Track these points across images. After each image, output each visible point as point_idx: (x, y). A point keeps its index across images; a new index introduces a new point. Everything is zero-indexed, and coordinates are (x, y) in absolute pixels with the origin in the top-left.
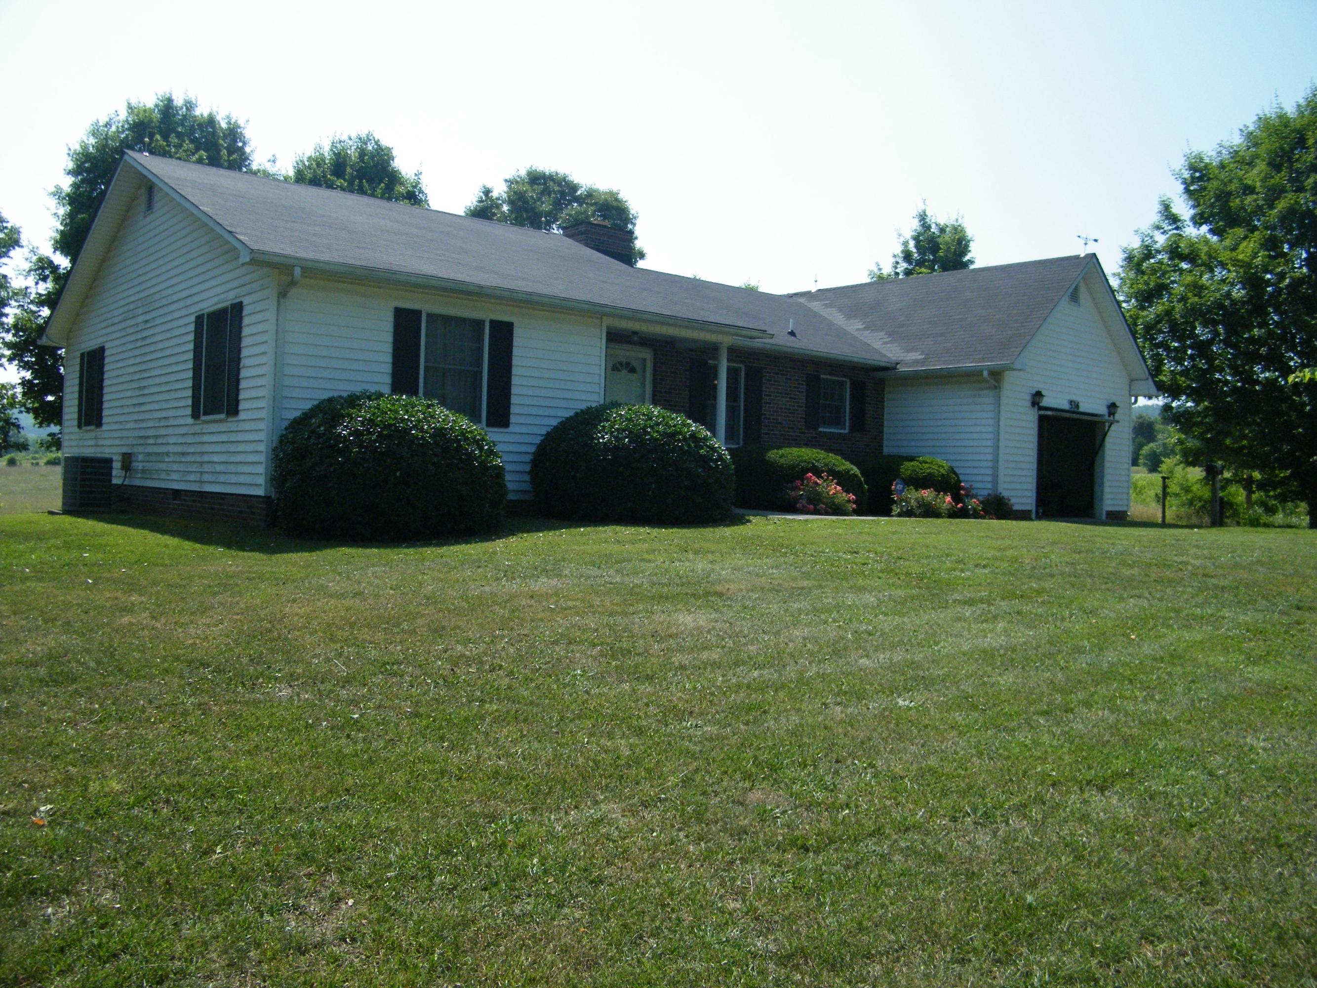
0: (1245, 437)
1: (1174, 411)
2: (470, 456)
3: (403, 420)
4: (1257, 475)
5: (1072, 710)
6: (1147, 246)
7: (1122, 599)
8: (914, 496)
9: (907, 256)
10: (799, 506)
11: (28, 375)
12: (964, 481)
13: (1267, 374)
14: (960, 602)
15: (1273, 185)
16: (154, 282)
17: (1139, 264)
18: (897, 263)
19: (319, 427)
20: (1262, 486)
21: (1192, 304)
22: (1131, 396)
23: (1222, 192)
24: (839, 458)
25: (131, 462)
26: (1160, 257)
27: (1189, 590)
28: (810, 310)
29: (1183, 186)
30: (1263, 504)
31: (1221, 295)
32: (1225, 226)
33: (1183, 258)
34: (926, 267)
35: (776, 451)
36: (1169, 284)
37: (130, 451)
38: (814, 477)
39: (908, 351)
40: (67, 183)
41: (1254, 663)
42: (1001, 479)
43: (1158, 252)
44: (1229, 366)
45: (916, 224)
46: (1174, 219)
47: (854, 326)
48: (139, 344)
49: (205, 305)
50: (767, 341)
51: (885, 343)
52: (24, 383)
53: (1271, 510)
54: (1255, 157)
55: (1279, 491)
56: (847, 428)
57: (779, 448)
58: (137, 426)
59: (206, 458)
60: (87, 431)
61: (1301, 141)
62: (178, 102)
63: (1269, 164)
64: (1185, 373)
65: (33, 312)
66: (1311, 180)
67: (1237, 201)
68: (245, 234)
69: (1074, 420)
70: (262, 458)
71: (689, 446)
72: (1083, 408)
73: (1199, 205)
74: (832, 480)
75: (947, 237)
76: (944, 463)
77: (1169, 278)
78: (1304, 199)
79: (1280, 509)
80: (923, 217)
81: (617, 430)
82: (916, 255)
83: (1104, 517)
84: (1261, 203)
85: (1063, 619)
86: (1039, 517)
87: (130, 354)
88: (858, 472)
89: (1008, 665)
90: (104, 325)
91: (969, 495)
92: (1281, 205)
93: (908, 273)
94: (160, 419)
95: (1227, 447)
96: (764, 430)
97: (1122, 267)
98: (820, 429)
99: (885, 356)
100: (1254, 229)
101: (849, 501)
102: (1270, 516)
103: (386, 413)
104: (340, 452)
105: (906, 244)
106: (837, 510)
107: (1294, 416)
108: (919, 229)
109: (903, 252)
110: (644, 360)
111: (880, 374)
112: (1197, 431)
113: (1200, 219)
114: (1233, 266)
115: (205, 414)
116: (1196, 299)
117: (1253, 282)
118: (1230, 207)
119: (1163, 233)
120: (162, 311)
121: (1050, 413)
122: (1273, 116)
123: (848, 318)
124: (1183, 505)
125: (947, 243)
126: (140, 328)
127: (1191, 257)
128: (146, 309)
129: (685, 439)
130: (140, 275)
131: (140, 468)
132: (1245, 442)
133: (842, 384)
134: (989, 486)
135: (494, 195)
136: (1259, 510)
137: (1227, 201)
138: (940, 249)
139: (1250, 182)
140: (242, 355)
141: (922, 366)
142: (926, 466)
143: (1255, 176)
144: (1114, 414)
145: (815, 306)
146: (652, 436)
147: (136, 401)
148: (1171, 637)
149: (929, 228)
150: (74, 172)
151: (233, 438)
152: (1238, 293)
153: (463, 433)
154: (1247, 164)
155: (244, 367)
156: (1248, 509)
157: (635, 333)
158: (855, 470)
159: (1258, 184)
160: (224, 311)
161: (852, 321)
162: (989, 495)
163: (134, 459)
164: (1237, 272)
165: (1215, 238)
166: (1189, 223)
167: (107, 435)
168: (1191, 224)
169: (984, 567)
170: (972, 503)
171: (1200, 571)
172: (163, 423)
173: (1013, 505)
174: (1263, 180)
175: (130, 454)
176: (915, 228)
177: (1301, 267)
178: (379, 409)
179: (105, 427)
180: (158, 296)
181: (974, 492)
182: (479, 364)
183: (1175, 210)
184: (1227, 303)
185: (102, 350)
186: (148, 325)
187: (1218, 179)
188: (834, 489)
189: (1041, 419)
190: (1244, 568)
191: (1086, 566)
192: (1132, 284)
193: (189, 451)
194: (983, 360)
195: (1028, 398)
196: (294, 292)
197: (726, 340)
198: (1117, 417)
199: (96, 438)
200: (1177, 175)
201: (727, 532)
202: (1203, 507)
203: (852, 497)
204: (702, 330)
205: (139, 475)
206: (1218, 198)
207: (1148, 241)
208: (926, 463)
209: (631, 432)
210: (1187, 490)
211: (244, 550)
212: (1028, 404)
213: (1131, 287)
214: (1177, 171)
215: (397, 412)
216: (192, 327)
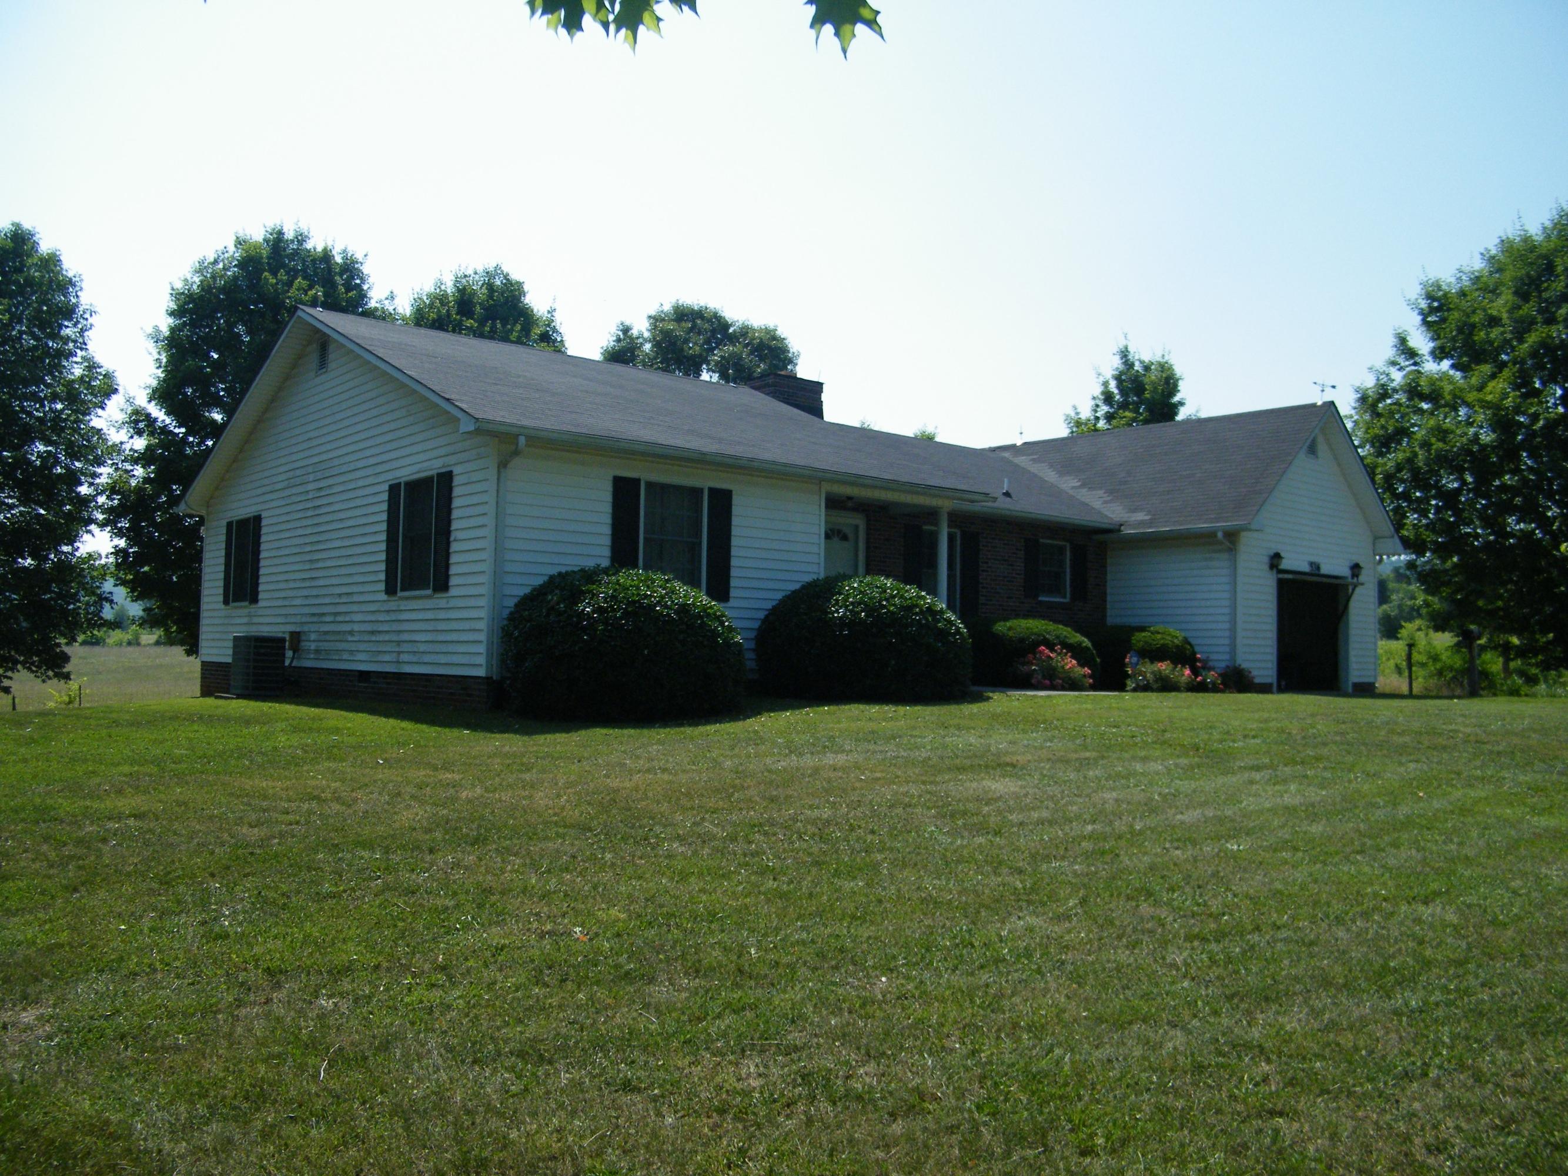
0: (1500, 597)
1: (1419, 569)
2: (715, 634)
3: (646, 596)
4: (1515, 640)
5: (1383, 850)
6: (1383, 385)
7: (1401, 764)
8: (1150, 669)
9: (1108, 398)
10: (1033, 681)
11: (122, 543)
12: (1200, 653)
13: (1522, 525)
14: (1245, 768)
15: (1522, 316)
16: (329, 447)
17: (1374, 406)
18: (1097, 406)
19: (558, 603)
20: (1522, 652)
21: (1436, 450)
22: (1375, 555)
23: (1465, 324)
24: (1069, 629)
25: (299, 642)
26: (1396, 396)
27: (1465, 755)
28: (1017, 465)
29: (1420, 318)
30: (1522, 673)
31: (1468, 439)
32: (1470, 362)
33: (1423, 397)
34: (1130, 411)
35: (1002, 623)
36: (1408, 428)
37: (298, 630)
38: (1047, 651)
39: (1134, 510)
40: (165, 324)
41: (1539, 814)
42: (1240, 650)
43: (1395, 391)
44: (1479, 518)
45: (1117, 362)
46: (1411, 354)
47: (1068, 484)
48: (310, 513)
49: (398, 474)
50: (990, 504)
51: (1106, 502)
52: (118, 552)
53: (1531, 680)
54: (1499, 284)
55: (1540, 657)
56: (1068, 595)
57: (1006, 619)
58: (307, 602)
59: (406, 637)
60: (236, 608)
61: (1550, 268)
62: (289, 235)
63: (1516, 293)
64: (1431, 527)
65: (127, 471)
66: (1562, 311)
67: (1482, 334)
68: (462, 401)
69: (1317, 584)
70: (482, 637)
71: (927, 619)
72: (1325, 570)
73: (1438, 338)
74: (1066, 654)
75: (1153, 376)
76: (1178, 633)
77: (1408, 421)
78: (1557, 332)
79: (1542, 679)
80: (1124, 354)
81: (852, 603)
82: (1118, 397)
83: (1350, 690)
84: (1509, 336)
85: (1350, 781)
86: (1281, 690)
87: (298, 524)
88: (1090, 645)
89: (1313, 817)
90: (260, 491)
91: (1207, 667)
92: (1532, 338)
93: (1109, 417)
94: (340, 595)
95: (1480, 608)
96: (982, 600)
97: (1355, 408)
98: (1040, 599)
99: (1106, 516)
100: (1503, 365)
101: (1085, 676)
102: (1532, 687)
103: (628, 589)
104: (584, 629)
105: (1106, 384)
106: (1072, 685)
107: (1555, 573)
108: (1121, 367)
109: (1103, 393)
110: (857, 527)
111: (1101, 537)
112: (1445, 591)
113: (1441, 353)
114: (1482, 407)
115: (403, 589)
116: (1440, 445)
117: (1503, 423)
118: (1474, 341)
119: (1399, 370)
120: (342, 479)
121: (1290, 576)
122: (1518, 239)
123: (1061, 474)
124: (1431, 676)
125: (1153, 383)
126: (310, 496)
127: (1434, 396)
128: (319, 475)
129: (921, 610)
130: (309, 439)
131: (313, 647)
132: (1500, 603)
133: (1061, 550)
134: (1226, 657)
135: (635, 332)
136: (1519, 681)
137: (1471, 334)
138: (1146, 390)
139: (1495, 313)
140: (452, 528)
141: (1150, 527)
142: (1159, 636)
143: (1501, 305)
144: (1357, 576)
145: (1022, 461)
146: (889, 610)
147: (307, 575)
148: (1458, 794)
149: (1132, 365)
150: (172, 314)
151: (442, 615)
152: (1487, 437)
153: (705, 609)
154: (1490, 292)
155: (455, 540)
156: (1505, 679)
157: (850, 498)
158: (1086, 642)
159: (1505, 316)
160: (426, 482)
161: (1065, 478)
162: (1228, 667)
163: (303, 638)
164: (1485, 414)
165: (1458, 375)
166: (1428, 357)
167: (260, 612)
168: (1430, 359)
169: (1254, 737)
170: (1211, 677)
171: (1472, 738)
172: (344, 600)
173: (1253, 678)
174: (1510, 312)
175: (299, 633)
176: (1116, 366)
177: (1556, 405)
178: (619, 585)
179: (261, 604)
180: (336, 462)
181: (1211, 664)
182: (698, 533)
183: (1412, 343)
184: (1475, 448)
185: (258, 519)
186: (323, 493)
187: (1459, 310)
188: (1070, 663)
189: (1281, 584)
190: (1516, 734)
191: (1355, 735)
192: (1368, 428)
193: (380, 629)
194: (1217, 520)
195: (1266, 560)
196: (516, 462)
197: (946, 505)
198: (1362, 578)
199: (250, 616)
200: (1413, 305)
201: (975, 708)
202: (1454, 678)
203: (1087, 671)
204: (924, 494)
205: (312, 656)
206: (1460, 330)
207: (1384, 379)
208: (1158, 633)
209: (866, 605)
210: (1435, 658)
211: (493, 732)
212: (1266, 567)
213: (1366, 432)
214: (1413, 299)
215: (638, 588)
216: (385, 496)
